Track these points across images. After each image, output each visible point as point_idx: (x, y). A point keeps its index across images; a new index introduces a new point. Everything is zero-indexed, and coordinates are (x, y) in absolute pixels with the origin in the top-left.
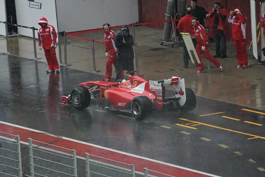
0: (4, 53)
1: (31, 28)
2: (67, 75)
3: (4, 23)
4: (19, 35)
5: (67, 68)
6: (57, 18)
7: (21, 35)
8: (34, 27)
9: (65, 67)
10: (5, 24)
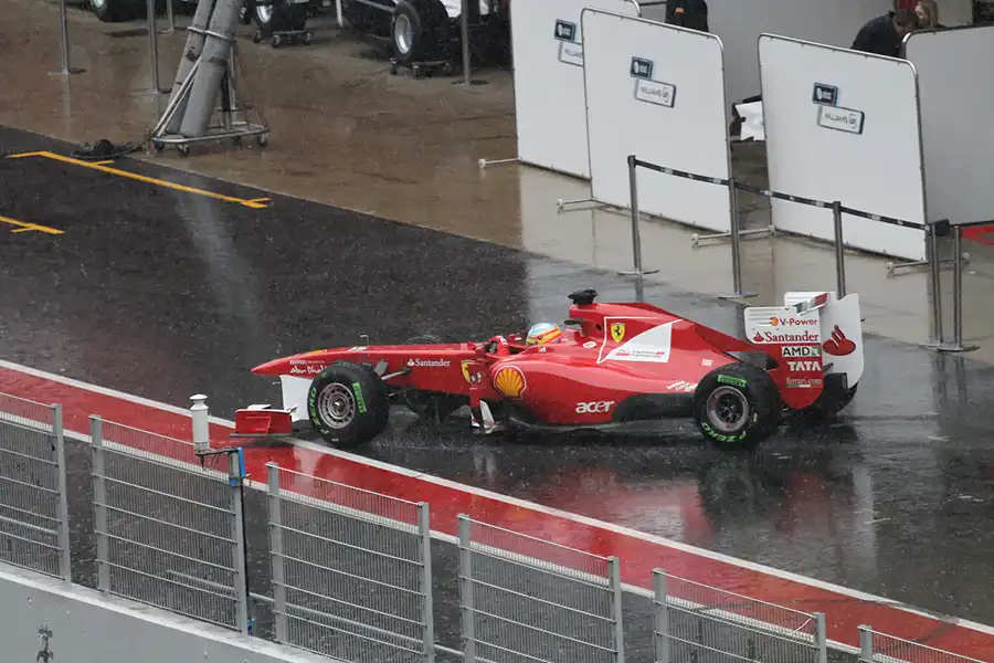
0: (721, 298)
1: (827, 205)
2: (962, 387)
3: (724, 182)
4: (777, 230)
5: (962, 359)
6: (922, 168)
7: (783, 231)
8: (839, 203)
9: (954, 354)
10: (727, 187)
